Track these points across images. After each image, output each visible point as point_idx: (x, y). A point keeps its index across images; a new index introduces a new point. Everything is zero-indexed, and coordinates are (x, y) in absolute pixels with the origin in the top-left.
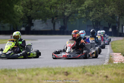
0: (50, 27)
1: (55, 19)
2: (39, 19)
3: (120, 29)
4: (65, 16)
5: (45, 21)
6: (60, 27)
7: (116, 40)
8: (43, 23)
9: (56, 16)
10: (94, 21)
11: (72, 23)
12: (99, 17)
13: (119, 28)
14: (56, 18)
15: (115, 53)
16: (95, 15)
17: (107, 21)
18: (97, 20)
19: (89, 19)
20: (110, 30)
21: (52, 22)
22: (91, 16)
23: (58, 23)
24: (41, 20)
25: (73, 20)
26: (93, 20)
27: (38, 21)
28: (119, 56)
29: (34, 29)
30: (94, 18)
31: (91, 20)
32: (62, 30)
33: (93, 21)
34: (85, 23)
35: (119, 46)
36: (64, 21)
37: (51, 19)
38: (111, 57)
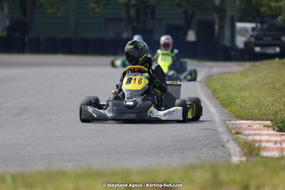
3: (227, 34)
7: (219, 74)
13: (222, 28)
15: (242, 119)
17: (179, 5)
20: (191, 36)
28: (264, 132)
32: (17, 34)
34: (98, 10)
38: (237, 133)
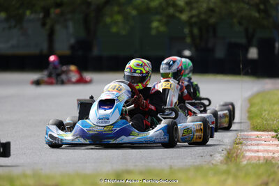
1: (53, 15)
4: (89, 4)
5: (16, 19)
6: (72, 41)
8: (10, 28)
9: (58, 5)
10: (194, 20)
11: (114, 30)
12: (212, 5)
14: (58, 10)
15: (258, 130)
16: (197, 1)
18: (203, 16)
21: (44, 24)
23: (66, 27)
25: (119, 18)
26: (192, 17)
28: (271, 142)
30: (195, 12)
31: (184, 17)
34: (163, 29)
35: (276, 107)
36: (86, 21)
37: (41, 15)
38: (237, 144)
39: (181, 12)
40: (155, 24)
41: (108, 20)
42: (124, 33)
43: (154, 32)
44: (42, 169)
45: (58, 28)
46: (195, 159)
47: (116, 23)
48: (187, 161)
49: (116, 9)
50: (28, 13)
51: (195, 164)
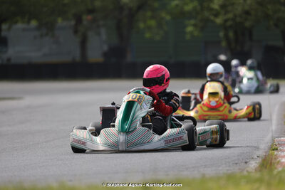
0: (68, 50)
1: (85, 22)
2: (29, 22)
5: (48, 27)
6: (105, 48)
9: (91, 11)
10: (229, 23)
11: (148, 35)
12: (247, 8)
14: (90, 17)
16: (233, 4)
17: (277, 26)
18: (238, 19)
19: (212, 18)
21: (76, 32)
22: (216, 6)
23: (99, 34)
24: (34, 23)
25: (153, 23)
26: (226, 21)
27: (24, 30)
29: (9, 60)
30: (230, 16)
31: (219, 21)
32: (113, 60)
33: (225, 27)
36: (119, 27)
37: (73, 23)
39: (216, 15)
40: (190, 29)
41: (142, 25)
42: (158, 38)
43: (188, 37)
44: (71, 181)
45: (91, 34)
46: (229, 166)
47: (149, 28)
48: (220, 168)
49: (149, 14)
50: (60, 20)
51: (230, 172)
